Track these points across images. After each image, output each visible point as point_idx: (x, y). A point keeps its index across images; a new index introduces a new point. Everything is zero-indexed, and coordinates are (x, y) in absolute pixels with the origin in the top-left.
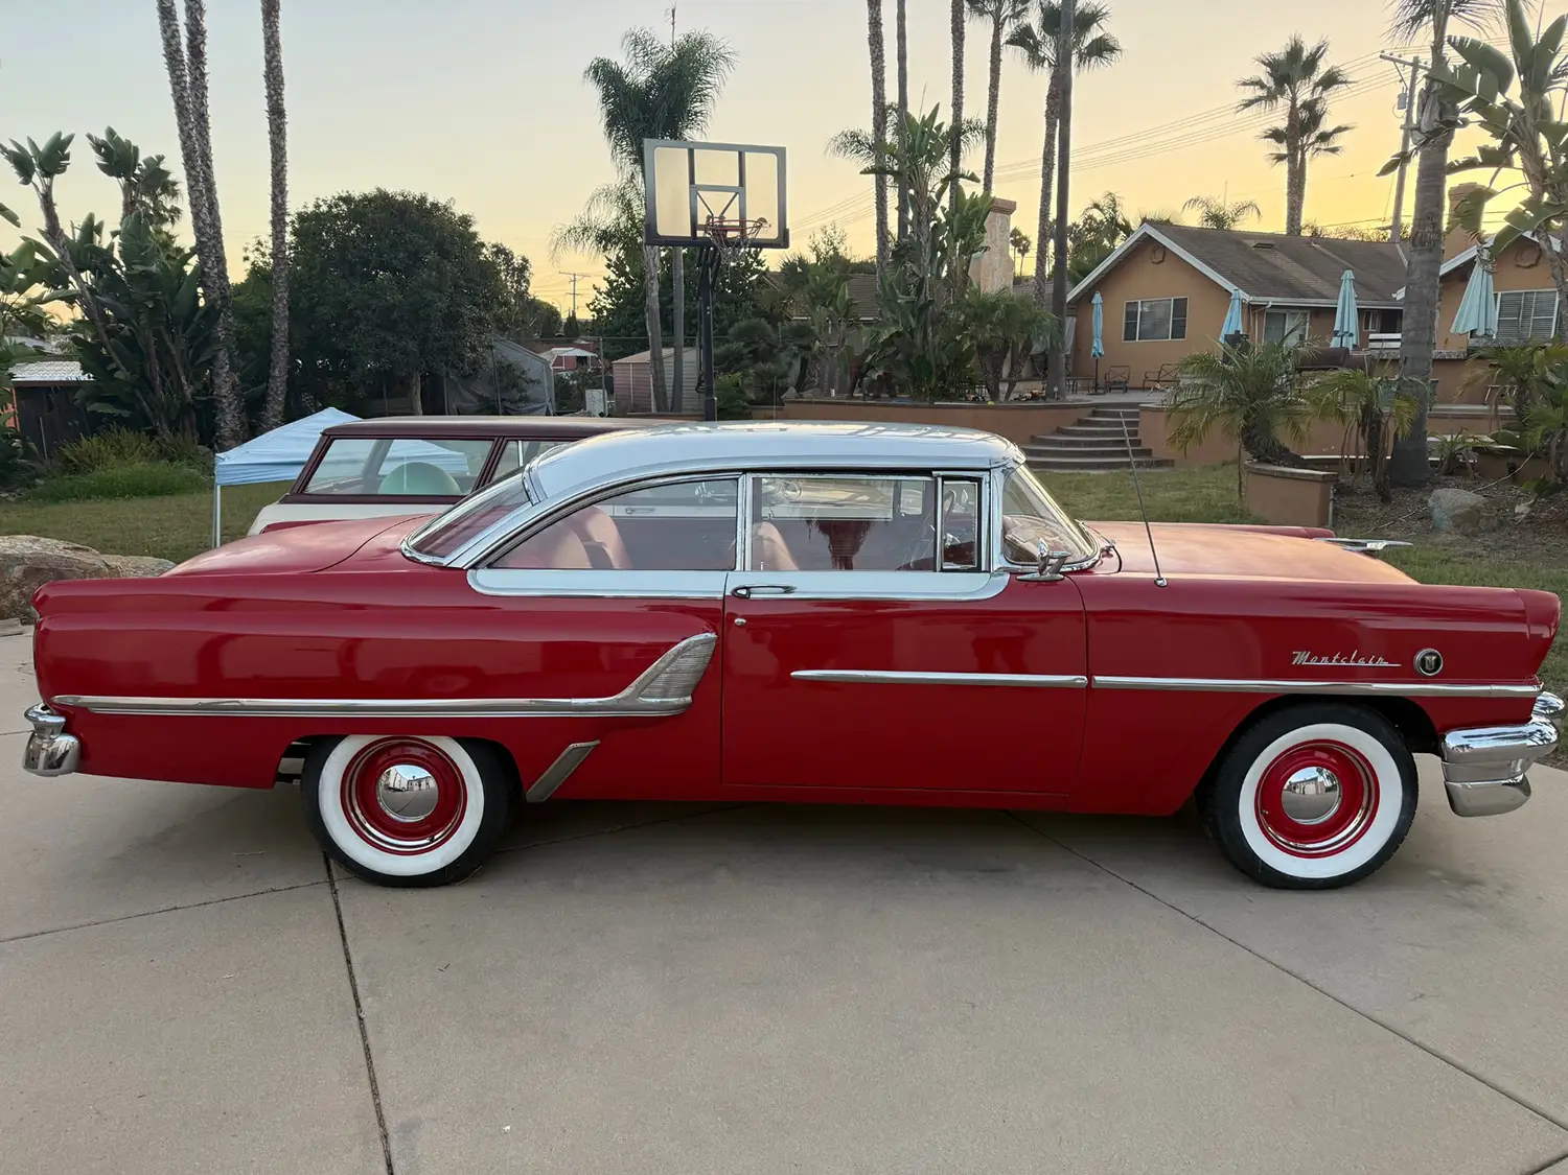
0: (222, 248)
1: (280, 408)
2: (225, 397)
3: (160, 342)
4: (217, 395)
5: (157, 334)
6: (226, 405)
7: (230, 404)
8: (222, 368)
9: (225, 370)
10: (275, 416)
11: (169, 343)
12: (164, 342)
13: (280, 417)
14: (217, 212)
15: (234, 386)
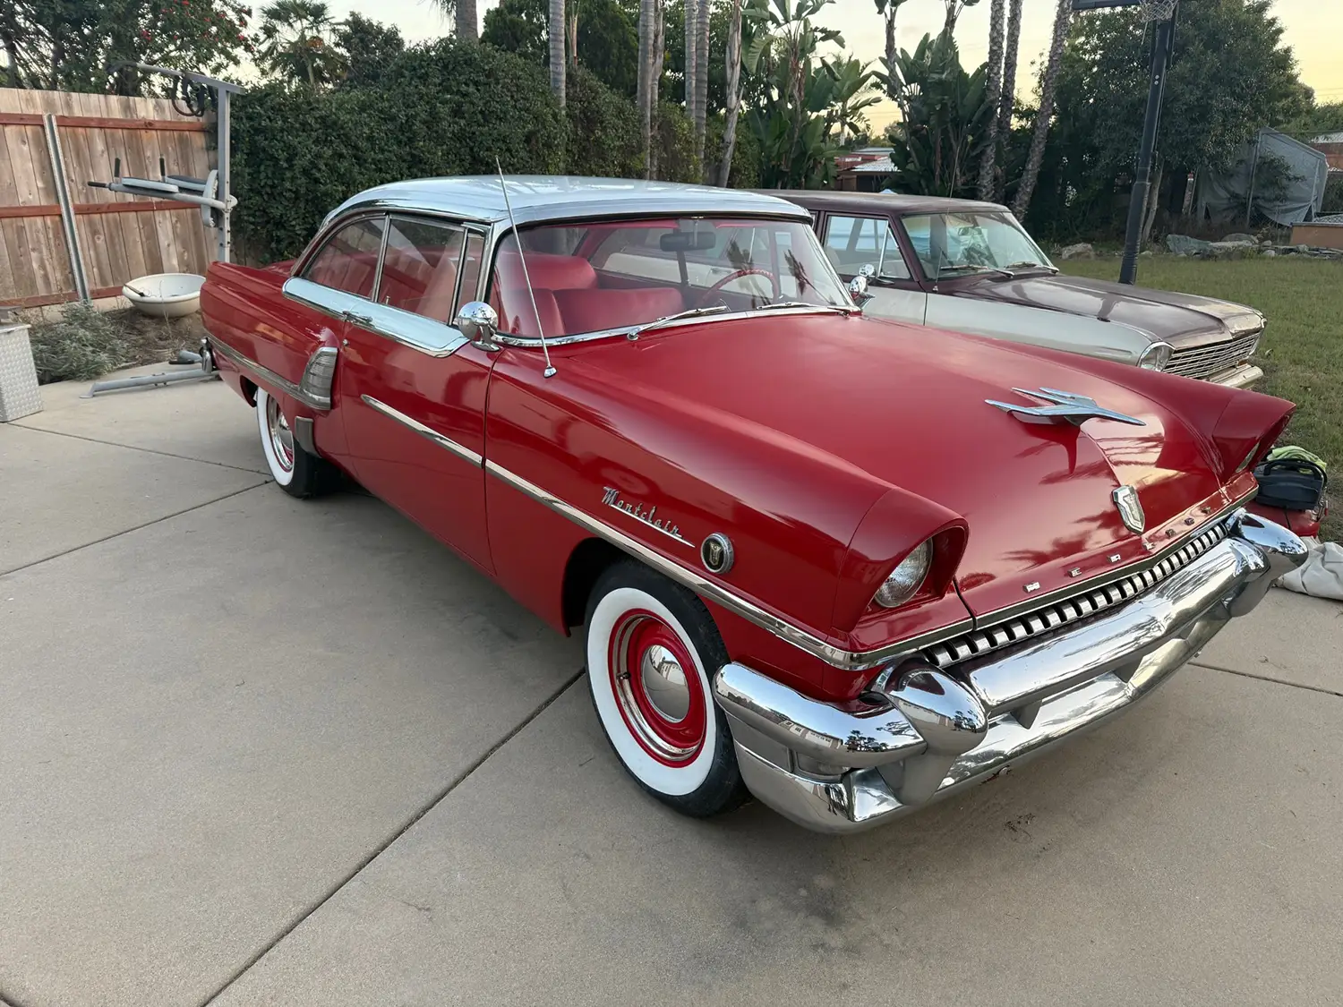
0: (1016, 55)
1: (1026, 199)
2: (985, 187)
3: (946, 139)
4: (979, 185)
5: (945, 132)
6: (984, 193)
7: (988, 193)
8: (988, 161)
9: (990, 163)
10: (1020, 205)
11: (953, 141)
12: (949, 140)
13: (1025, 206)
14: (1018, 22)
15: (996, 178)
